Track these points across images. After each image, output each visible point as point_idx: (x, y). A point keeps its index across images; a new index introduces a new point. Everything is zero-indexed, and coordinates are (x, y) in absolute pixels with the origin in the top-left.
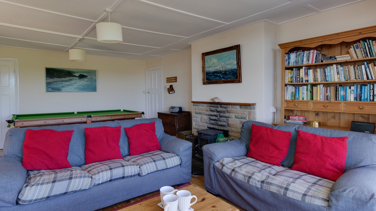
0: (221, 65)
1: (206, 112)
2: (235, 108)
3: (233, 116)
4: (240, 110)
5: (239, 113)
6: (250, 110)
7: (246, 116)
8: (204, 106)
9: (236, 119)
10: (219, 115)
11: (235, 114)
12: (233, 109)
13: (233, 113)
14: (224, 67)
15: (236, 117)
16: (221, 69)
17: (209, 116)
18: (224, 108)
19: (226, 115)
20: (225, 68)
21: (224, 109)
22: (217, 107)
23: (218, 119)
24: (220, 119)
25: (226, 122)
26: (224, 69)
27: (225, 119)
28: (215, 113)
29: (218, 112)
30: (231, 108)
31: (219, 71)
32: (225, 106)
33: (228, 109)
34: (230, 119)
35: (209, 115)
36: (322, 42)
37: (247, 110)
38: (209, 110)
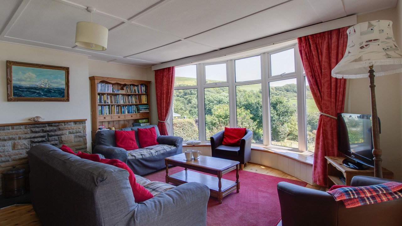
0: (43, 82)
1: (24, 136)
2: (70, 124)
3: (67, 132)
4: (75, 125)
5: (74, 128)
6: (84, 125)
7: (81, 130)
8: (21, 129)
9: (70, 135)
10: (47, 135)
11: (69, 131)
12: (66, 126)
13: (66, 130)
14: (47, 84)
15: (70, 133)
16: (43, 86)
17: (29, 140)
18: (55, 126)
19: (59, 133)
20: (50, 86)
21: (55, 128)
22: (44, 127)
23: (46, 139)
24: (49, 139)
25: (57, 140)
26: (47, 87)
27: (56, 137)
28: (42, 134)
29: (45, 132)
30: (63, 125)
31: (39, 87)
32: (57, 124)
33: (60, 127)
34: (62, 136)
35: (30, 138)
36: (117, 81)
37: (82, 125)
38: (29, 132)
